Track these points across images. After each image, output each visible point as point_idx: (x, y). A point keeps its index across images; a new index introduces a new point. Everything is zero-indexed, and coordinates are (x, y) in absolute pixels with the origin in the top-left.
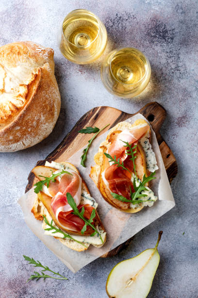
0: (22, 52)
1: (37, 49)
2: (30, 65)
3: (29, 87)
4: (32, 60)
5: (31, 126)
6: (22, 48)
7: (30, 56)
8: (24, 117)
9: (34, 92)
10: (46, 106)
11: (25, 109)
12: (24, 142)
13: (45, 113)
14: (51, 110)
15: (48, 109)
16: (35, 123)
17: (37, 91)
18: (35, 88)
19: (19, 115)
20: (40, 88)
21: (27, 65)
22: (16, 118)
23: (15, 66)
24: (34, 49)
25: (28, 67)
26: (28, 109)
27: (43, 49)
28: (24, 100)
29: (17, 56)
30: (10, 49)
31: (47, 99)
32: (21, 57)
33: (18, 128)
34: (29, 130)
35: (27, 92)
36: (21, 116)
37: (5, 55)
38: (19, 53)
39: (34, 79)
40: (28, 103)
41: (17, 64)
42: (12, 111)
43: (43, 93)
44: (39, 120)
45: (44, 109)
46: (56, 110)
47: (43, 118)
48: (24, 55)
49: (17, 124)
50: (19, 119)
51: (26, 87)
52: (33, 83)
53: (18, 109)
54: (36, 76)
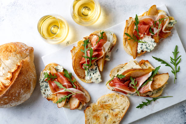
0: (12, 51)
1: (22, 49)
2: (17, 59)
3: (13, 74)
4: (18, 55)
5: (15, 96)
6: (13, 48)
7: (17, 53)
8: (9, 91)
9: (16, 77)
10: (25, 84)
11: (10, 87)
12: (11, 104)
13: (24, 88)
14: (28, 86)
15: (26, 85)
16: (17, 94)
17: (18, 76)
18: (17, 74)
19: (6, 90)
20: (20, 74)
21: (14, 59)
22: (4, 92)
23: (7, 59)
24: (21, 48)
25: (15, 60)
26: (12, 87)
27: (26, 48)
28: (10, 81)
29: (9, 53)
30: (6, 48)
31: (25, 80)
32: (11, 54)
33: (6, 97)
34: (14, 98)
35: (11, 77)
36: (7, 91)
37: (2, 52)
38: (11, 51)
39: (17, 68)
40: (12, 83)
41: (8, 58)
42: (2, 88)
43: (23, 77)
44: (20, 92)
45: (23, 86)
46: (32, 85)
47: (22, 91)
48: (14, 53)
49: (5, 95)
50: (6, 93)
51: (12, 73)
52: (16, 71)
53: (6, 87)
54: (19, 67)
